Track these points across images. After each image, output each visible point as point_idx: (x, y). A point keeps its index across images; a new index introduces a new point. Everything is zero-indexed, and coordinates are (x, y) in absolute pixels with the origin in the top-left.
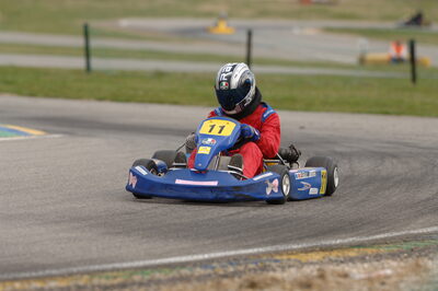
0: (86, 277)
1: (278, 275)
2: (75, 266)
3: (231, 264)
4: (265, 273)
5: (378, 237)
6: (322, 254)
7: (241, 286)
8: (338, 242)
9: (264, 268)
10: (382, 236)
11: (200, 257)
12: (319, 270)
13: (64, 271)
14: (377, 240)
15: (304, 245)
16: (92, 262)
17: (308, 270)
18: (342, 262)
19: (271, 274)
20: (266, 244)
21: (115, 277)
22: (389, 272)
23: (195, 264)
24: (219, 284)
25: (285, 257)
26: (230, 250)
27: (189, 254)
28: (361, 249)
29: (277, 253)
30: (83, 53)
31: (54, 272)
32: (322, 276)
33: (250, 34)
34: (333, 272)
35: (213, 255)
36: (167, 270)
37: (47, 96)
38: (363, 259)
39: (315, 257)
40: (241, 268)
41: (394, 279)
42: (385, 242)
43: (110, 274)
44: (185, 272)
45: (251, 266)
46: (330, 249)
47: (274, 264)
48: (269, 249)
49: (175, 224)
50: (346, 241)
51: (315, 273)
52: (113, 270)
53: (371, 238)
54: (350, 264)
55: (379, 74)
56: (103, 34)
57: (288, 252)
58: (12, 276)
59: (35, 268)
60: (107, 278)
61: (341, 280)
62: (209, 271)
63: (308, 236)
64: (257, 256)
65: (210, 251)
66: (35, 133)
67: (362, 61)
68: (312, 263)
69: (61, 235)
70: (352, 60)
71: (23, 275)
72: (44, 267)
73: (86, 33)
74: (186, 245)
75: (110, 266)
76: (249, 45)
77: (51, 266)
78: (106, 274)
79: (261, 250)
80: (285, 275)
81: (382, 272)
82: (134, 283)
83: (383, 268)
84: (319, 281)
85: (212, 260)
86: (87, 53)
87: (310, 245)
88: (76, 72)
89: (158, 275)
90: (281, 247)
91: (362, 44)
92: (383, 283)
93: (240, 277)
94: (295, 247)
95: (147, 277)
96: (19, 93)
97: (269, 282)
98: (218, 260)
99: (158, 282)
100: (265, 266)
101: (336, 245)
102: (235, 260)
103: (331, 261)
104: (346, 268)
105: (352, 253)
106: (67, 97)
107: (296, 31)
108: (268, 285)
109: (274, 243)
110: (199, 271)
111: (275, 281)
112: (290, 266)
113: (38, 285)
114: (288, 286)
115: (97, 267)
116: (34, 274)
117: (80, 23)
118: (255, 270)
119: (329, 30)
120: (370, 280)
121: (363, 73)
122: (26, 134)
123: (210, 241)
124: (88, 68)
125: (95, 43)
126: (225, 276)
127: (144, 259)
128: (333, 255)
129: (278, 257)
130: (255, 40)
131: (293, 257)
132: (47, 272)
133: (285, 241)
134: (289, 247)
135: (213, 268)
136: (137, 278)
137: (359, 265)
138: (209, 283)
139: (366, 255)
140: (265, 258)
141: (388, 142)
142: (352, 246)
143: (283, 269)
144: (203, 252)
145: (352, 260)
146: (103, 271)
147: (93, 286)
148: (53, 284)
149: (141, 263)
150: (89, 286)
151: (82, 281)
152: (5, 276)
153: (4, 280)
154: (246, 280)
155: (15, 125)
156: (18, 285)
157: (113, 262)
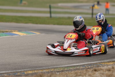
1: (102, 68)
2: (50, 66)
6: (113, 63)
7: (92, 71)
9: (98, 66)
11: (82, 64)
13: (47, 68)
16: (54, 65)
17: (109, 67)
19: (100, 68)
21: (60, 69)
23: (80, 66)
24: (87, 70)
25: (103, 64)
26: (89, 62)
27: (79, 63)
29: (101, 63)
31: (45, 68)
35: (85, 63)
36: (73, 67)
37: (40, 24)
39: (111, 63)
40: (92, 66)
43: (59, 68)
44: (78, 67)
45: (95, 66)
47: (100, 65)
48: (99, 62)
51: (111, 67)
57: (104, 62)
59: (40, 67)
60: (58, 69)
64: (96, 63)
65: (84, 62)
66: (38, 33)
69: (46, 59)
71: (37, 69)
72: (42, 67)
73: (50, 7)
74: (78, 61)
75: (59, 66)
77: (44, 67)
79: (97, 62)
80: (103, 68)
82: (65, 70)
84: (112, 69)
85: (85, 65)
86: (50, 12)
87: (110, 60)
88: (47, 18)
89: (71, 68)
90: (102, 61)
93: (92, 69)
94: (106, 61)
95: (68, 69)
96: (33, 23)
97: (99, 69)
99: (71, 70)
102: (91, 64)
108: (99, 70)
109: (100, 60)
110: (81, 67)
111: (101, 69)
112: (105, 66)
113: (41, 71)
114: (104, 71)
115: (55, 67)
116: (40, 69)
117: (48, 5)
118: (96, 67)
122: (35, 34)
123: (84, 60)
124: (51, 17)
125: (52, 10)
126: (88, 68)
127: (67, 65)
129: (102, 64)
131: (105, 64)
133: (103, 60)
135: (85, 66)
136: (66, 69)
138: (84, 70)
140: (98, 64)
143: (103, 66)
144: (82, 63)
146: (57, 68)
147: (55, 71)
148: (45, 71)
149: (67, 66)
150: (54, 71)
151: (52, 70)
152: (32, 69)
153: (32, 70)
154: (94, 69)
155: (32, 31)
156: (36, 71)
157: (59, 65)
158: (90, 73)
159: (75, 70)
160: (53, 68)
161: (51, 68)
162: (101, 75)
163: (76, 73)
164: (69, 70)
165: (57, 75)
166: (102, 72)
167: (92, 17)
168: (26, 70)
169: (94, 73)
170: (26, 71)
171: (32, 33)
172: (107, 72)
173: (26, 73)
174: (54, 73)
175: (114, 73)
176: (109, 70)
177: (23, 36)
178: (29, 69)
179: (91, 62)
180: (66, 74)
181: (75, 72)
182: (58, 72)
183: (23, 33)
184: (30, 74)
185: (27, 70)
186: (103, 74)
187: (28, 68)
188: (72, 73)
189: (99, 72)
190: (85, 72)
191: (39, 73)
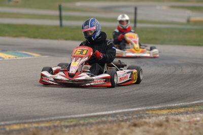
0: (58, 122)
1: (147, 120)
2: (53, 117)
3: (126, 115)
4: (141, 120)
5: (194, 102)
6: (168, 111)
7: (129, 126)
8: (175, 105)
9: (141, 117)
10: (196, 102)
11: (111, 112)
12: (166, 118)
13: (48, 119)
14: (194, 104)
15: (160, 106)
16: (61, 114)
17: (161, 118)
18: (177, 114)
19: (144, 120)
20: (142, 106)
21: (72, 122)
22: (198, 119)
23: (109, 115)
24: (119, 124)
25: (151, 112)
26: (125, 109)
27: (106, 111)
28: (186, 108)
29: (147, 110)
30: (59, 18)
31: (43, 119)
32: (167, 121)
33: (136, 9)
34: (173, 119)
35: (117, 111)
36: (96, 118)
37: (42, 38)
38: (187, 113)
39: (165, 112)
40: (130, 117)
41: (201, 122)
42: (197, 105)
43: (69, 120)
44: (104, 119)
45: (135, 116)
46: (172, 108)
47: (145, 115)
48: (143, 108)
49: (100, 97)
50: (179, 104)
51: (164, 119)
52: (71, 118)
53: (190, 103)
54: (181, 115)
55: (196, 27)
56: (68, 9)
57: (151, 110)
58: (24, 121)
59: (35, 117)
60: (68, 122)
61: (177, 123)
62: (115, 119)
63: (161, 102)
64: (138, 111)
65: (116, 110)
66: (36, 55)
67: (188, 21)
68: (163, 115)
70: (184, 21)
71: (29, 121)
72: (39, 117)
73: (60, 9)
74: (105, 107)
75: (69, 117)
76: (136, 14)
77: (42, 117)
78: (67, 120)
79: (140, 109)
80: (150, 120)
81: (195, 119)
82: (80, 124)
83: (196, 117)
84: (166, 123)
86: (61, 18)
87: (162, 106)
88: (56, 27)
89: (91, 121)
90: (149, 108)
91: (188, 13)
92: (196, 124)
93: (129, 121)
94: (156, 107)
95: (86, 122)
96: (29, 36)
97: (142, 123)
98: (119, 113)
99: (91, 124)
100: (141, 116)
101: (175, 106)
102: (127, 114)
103: (172, 114)
104: (179, 117)
105: (182, 110)
106: (51, 38)
107: (158, 8)
108: (142, 125)
109: (146, 105)
110: (110, 119)
111: (146, 123)
112: (153, 116)
113: (36, 125)
114: (151, 125)
115: (63, 117)
116: (34, 120)
117: (57, 5)
118: (136, 118)
119: (173, 7)
120: (190, 122)
121: (189, 27)
122: (32, 56)
123: (115, 105)
124: (61, 25)
125: (64, 13)
126: (122, 121)
127: (85, 113)
128: (173, 111)
130: (138, 11)
131: (154, 112)
132: (40, 119)
133: (151, 105)
134: (153, 107)
135: (117, 117)
136: (82, 122)
137: (185, 116)
138: (115, 124)
139: (188, 111)
140: (141, 112)
141: (200, 59)
142: (182, 107)
143: (150, 117)
144: (112, 110)
145: (182, 113)
146: (66, 119)
147: (61, 126)
148: (43, 125)
149: (84, 115)
150: (59, 126)
151: (56, 124)
152: (21, 121)
153: (20, 123)
154: (132, 123)
155: (26, 51)
156: (26, 126)
157: (71, 115)
158: (125, 130)
159: (98, 123)
160: (59, 120)
161: (54, 120)
162: (145, 133)
163: (99, 130)
164: (88, 123)
165: (64, 132)
166: (146, 128)
167: (135, 26)
168: (8, 123)
169: (133, 131)
170: (10, 125)
171: (25, 54)
172: (156, 128)
173: (8, 128)
174: (59, 129)
175: (168, 131)
176: (160, 125)
177: (10, 60)
178: (14, 122)
179: (128, 108)
180: (82, 131)
181: (99, 127)
182: (67, 127)
183: (9, 54)
184: (15, 130)
185: (11, 122)
186: (148, 132)
187: (12, 120)
188: (92, 129)
189: (141, 128)
190: (115, 128)
191: (31, 130)
